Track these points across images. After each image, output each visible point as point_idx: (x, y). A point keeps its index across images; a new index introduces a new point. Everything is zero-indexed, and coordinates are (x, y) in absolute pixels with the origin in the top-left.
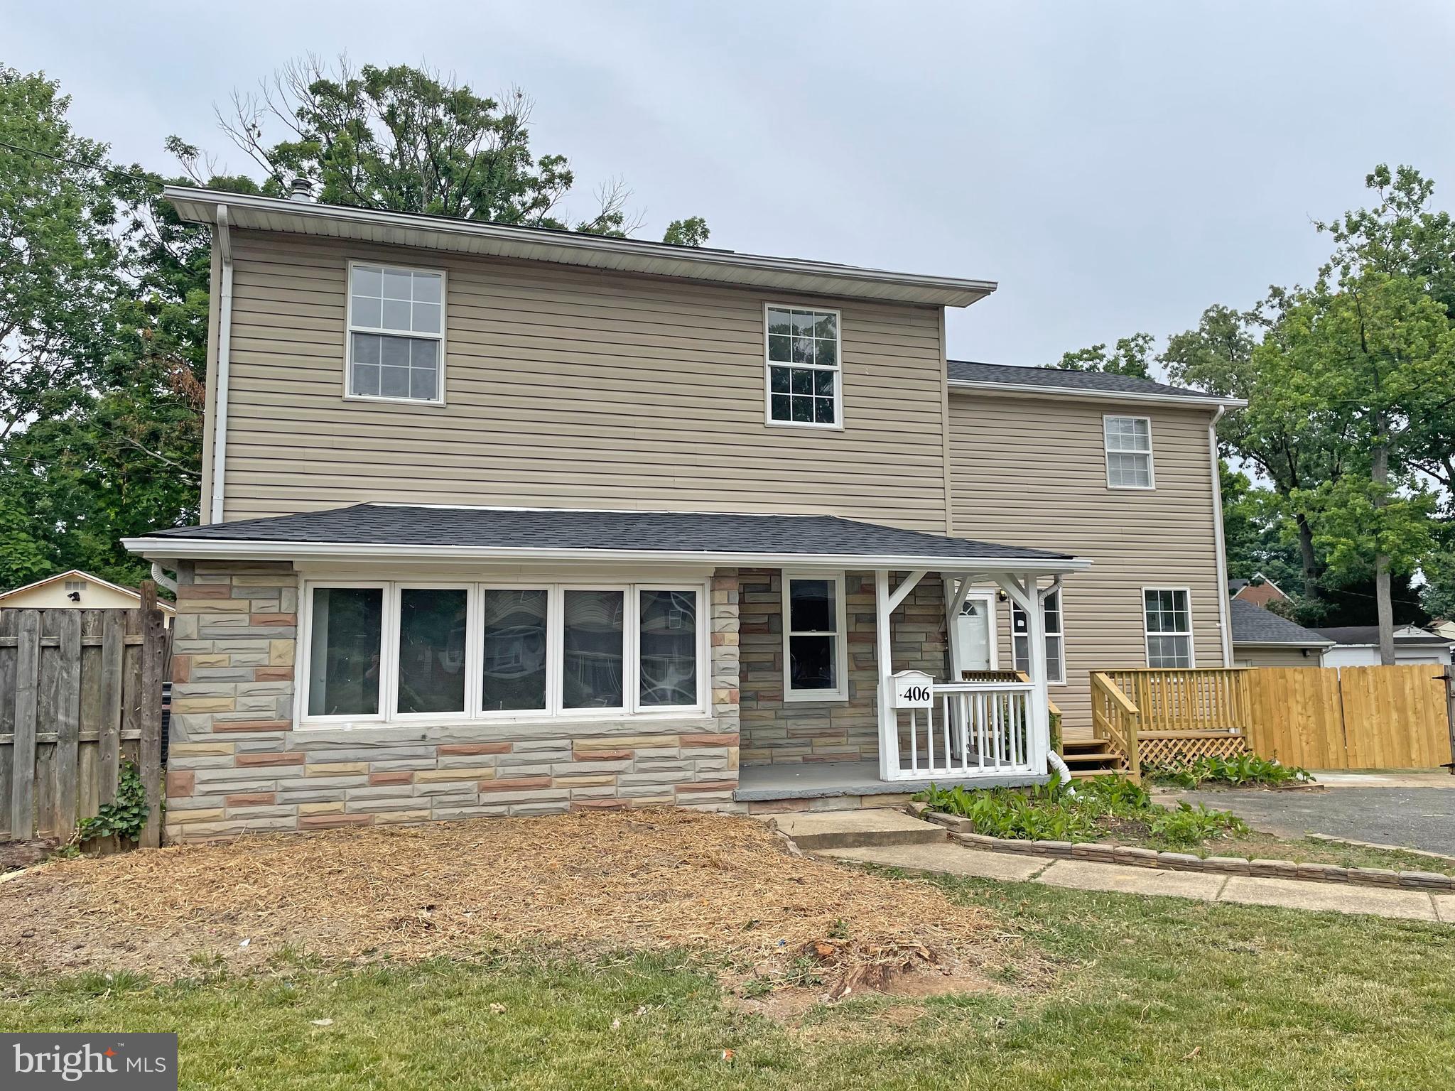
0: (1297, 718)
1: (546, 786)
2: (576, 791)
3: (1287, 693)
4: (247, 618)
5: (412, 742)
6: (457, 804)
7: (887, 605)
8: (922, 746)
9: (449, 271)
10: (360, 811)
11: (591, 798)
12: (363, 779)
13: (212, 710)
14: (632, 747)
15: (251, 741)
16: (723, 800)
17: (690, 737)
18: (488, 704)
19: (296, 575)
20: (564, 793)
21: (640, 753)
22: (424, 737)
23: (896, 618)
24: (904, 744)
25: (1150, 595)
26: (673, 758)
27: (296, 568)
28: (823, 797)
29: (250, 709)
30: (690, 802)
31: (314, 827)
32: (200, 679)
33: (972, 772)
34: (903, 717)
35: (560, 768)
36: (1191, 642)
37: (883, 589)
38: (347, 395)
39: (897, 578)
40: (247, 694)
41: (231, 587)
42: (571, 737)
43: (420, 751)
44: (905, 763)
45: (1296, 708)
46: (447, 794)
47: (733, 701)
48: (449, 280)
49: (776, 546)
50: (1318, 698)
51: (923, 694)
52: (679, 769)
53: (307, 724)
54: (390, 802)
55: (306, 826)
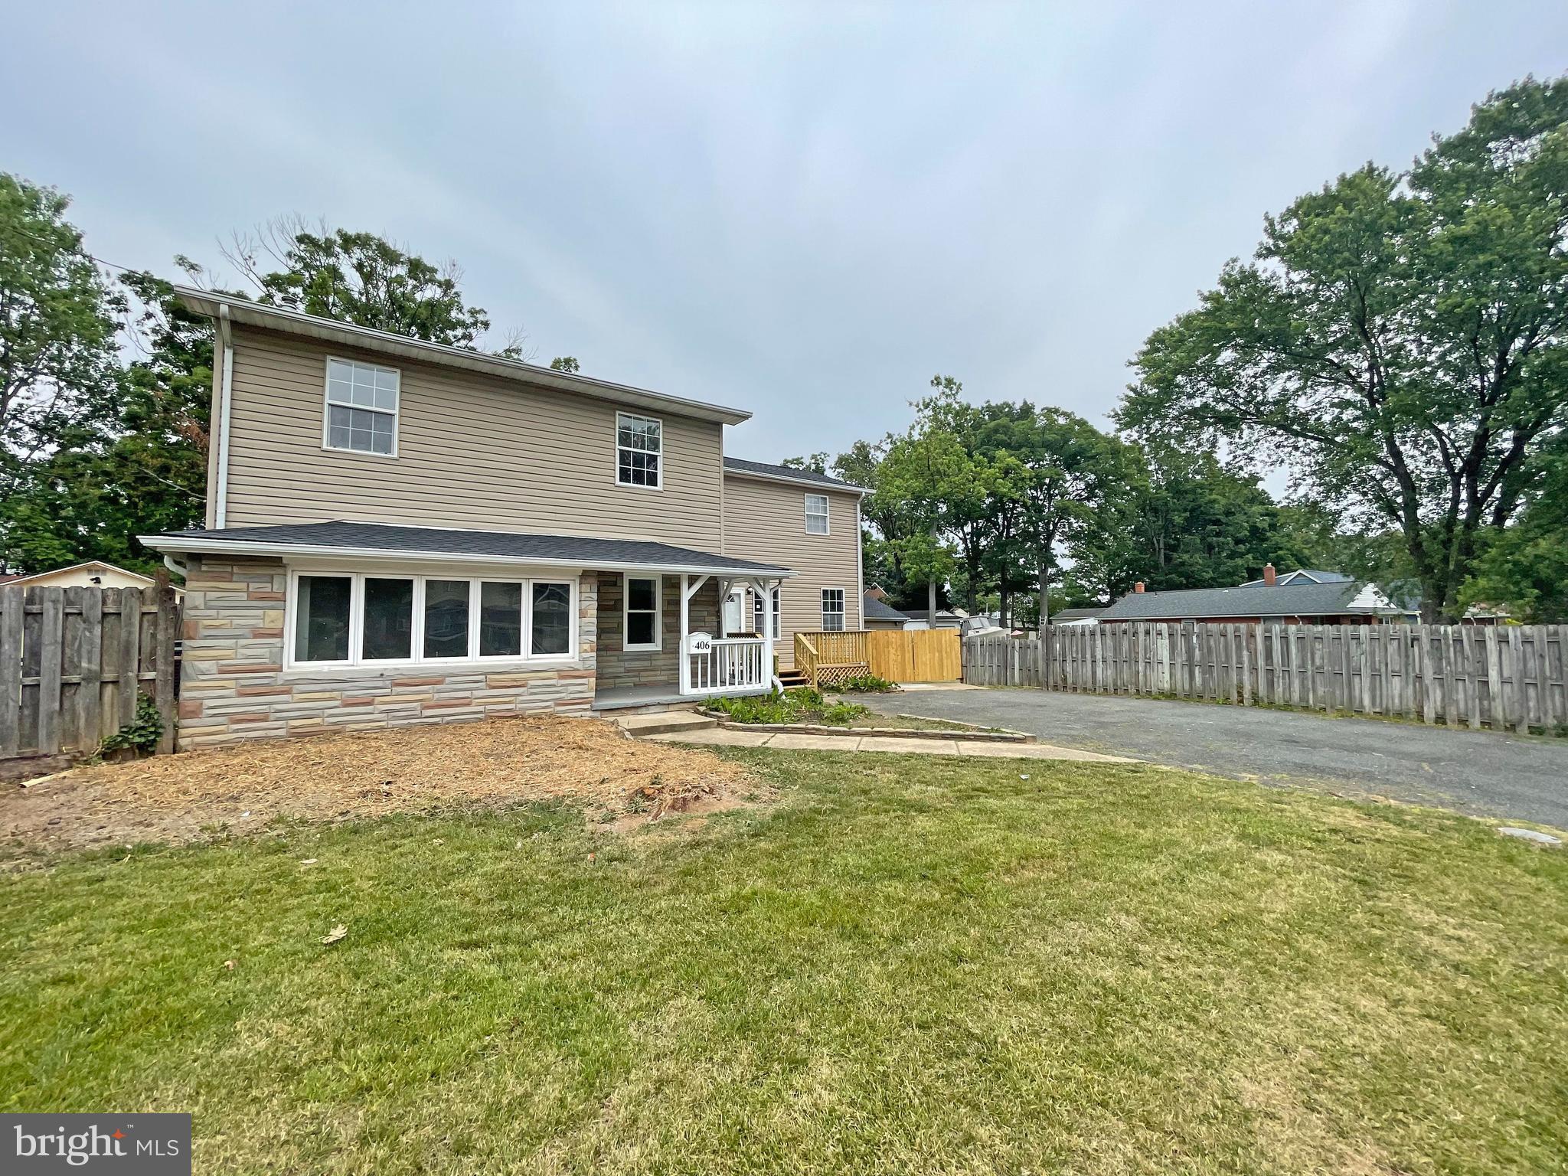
0: (892, 657)
1: (468, 705)
2: (488, 707)
3: (888, 644)
4: (245, 595)
5: (373, 678)
6: (406, 718)
7: (687, 594)
8: (704, 675)
9: (402, 370)
10: (335, 724)
11: (499, 711)
12: (337, 703)
13: (217, 659)
14: (525, 679)
15: (248, 679)
16: (585, 710)
17: (564, 673)
18: (428, 654)
19: (284, 566)
20: (481, 709)
21: (532, 683)
22: (382, 675)
23: (692, 602)
24: (694, 675)
25: (825, 592)
26: (554, 686)
27: (284, 561)
28: (646, 706)
29: (248, 657)
30: (564, 712)
31: (300, 736)
32: (207, 637)
33: (731, 688)
34: (694, 659)
35: (477, 693)
36: (844, 616)
37: (685, 585)
38: (325, 447)
39: (693, 579)
40: (245, 647)
41: (232, 574)
42: (486, 674)
43: (380, 684)
44: (694, 685)
45: (892, 651)
46: (399, 711)
47: (592, 651)
48: (402, 376)
49: (621, 557)
50: (902, 646)
51: (706, 645)
52: (558, 692)
53: (294, 667)
54: (357, 718)
55: (294, 735)
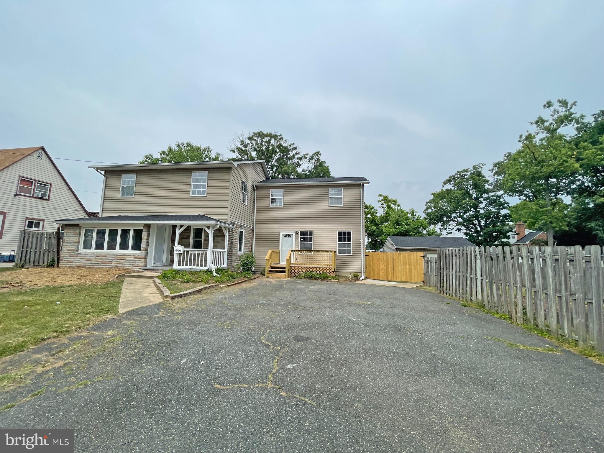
0: (381, 266)
1: (112, 263)
2: (116, 265)
3: (379, 259)
4: (73, 233)
5: (92, 254)
6: (98, 265)
7: (178, 232)
9: (137, 173)
11: (118, 266)
12: (85, 260)
13: (66, 248)
14: (125, 257)
15: (71, 253)
16: (140, 269)
17: (136, 257)
18: (108, 249)
20: (114, 265)
21: (127, 259)
25: (340, 234)
26: (132, 260)
27: (80, 225)
29: (72, 248)
30: (134, 269)
31: (78, 267)
32: (66, 243)
35: (114, 261)
36: (351, 245)
37: (177, 229)
38: (120, 197)
40: (71, 245)
41: (71, 228)
43: (93, 256)
45: (381, 263)
46: (96, 263)
50: (387, 261)
52: (133, 262)
53: (82, 250)
54: (89, 264)
55: (77, 267)
